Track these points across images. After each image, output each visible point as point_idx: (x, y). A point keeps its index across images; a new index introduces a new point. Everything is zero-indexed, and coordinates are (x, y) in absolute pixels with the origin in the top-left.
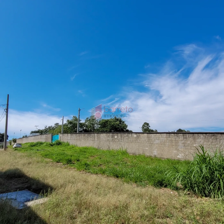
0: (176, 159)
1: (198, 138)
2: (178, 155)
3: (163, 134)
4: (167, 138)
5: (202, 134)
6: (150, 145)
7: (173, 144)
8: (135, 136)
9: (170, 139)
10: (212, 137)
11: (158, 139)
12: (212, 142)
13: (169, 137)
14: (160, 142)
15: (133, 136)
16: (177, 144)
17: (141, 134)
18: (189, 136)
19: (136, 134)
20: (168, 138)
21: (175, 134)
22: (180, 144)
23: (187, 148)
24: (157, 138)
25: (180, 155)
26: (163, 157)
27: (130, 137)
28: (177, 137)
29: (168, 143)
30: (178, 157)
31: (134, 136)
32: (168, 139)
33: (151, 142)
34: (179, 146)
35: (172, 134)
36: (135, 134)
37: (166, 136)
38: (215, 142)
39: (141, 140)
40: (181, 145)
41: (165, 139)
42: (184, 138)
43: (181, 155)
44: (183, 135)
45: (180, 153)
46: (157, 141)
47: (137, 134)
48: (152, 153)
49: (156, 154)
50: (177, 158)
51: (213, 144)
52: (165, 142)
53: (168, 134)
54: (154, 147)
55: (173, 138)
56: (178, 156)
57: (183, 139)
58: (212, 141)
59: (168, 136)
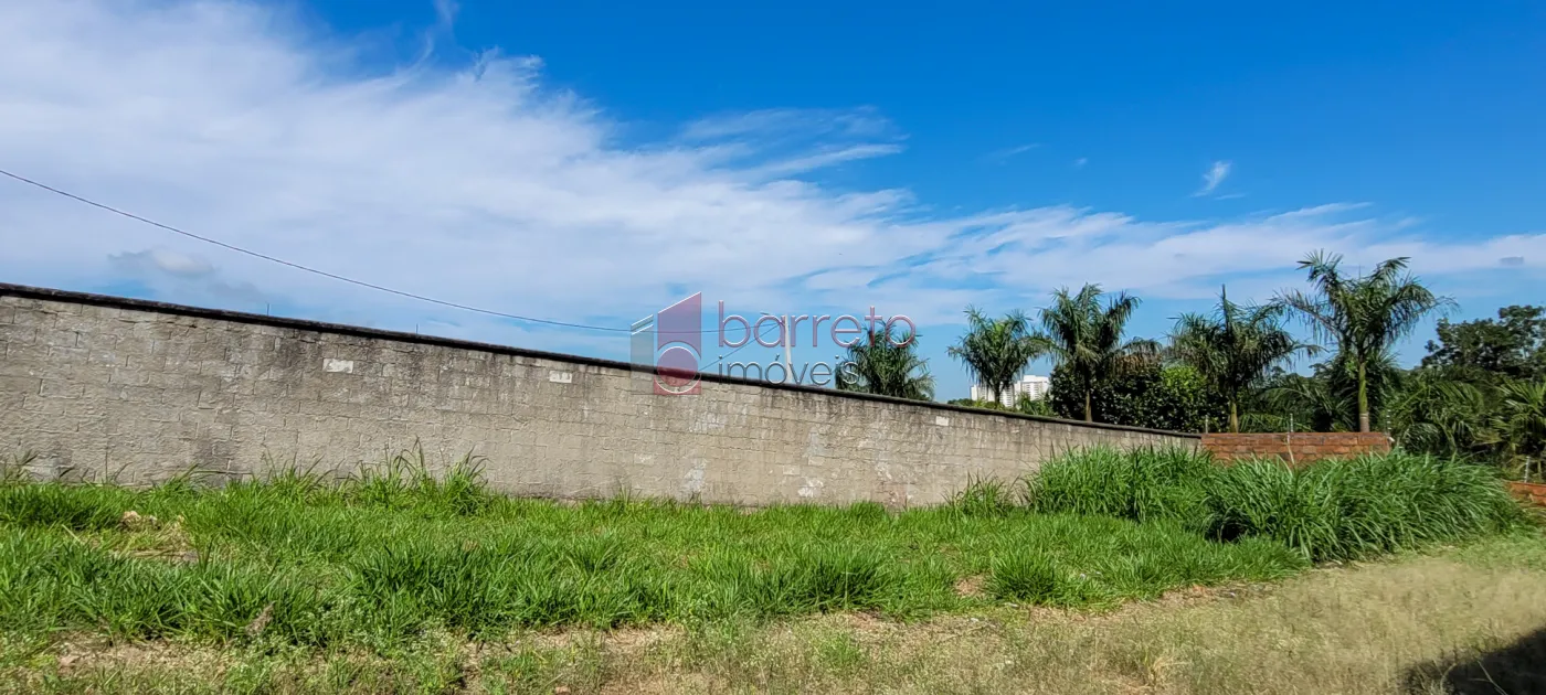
0: (794, 500)
1: (875, 418)
2: (802, 484)
3: (745, 388)
4: (763, 406)
5: (885, 405)
6: (669, 437)
7: (787, 437)
8: (566, 378)
9: (776, 413)
10: (911, 418)
11: (718, 407)
12: (909, 434)
13: (773, 407)
14: (727, 426)
15: (540, 375)
16: (803, 437)
17: (612, 371)
18: (847, 408)
19: (571, 366)
20: (769, 409)
21: (800, 393)
22: (815, 436)
23: (837, 453)
24: (715, 406)
25: (811, 485)
26: (736, 501)
27: (512, 380)
28: (806, 407)
29: (764, 433)
30: (802, 492)
31: (555, 377)
32: (768, 412)
33: (678, 425)
34: (808, 445)
35: (788, 394)
36: (559, 365)
37: (758, 397)
38: (916, 434)
39: (610, 408)
40: (817, 441)
41: (755, 411)
42: (831, 413)
43: (814, 483)
44: (829, 402)
45: (811, 477)
46: (710, 421)
47: (582, 368)
48: (678, 483)
49: (698, 488)
50: (797, 499)
51: (911, 439)
52: (750, 428)
53: (769, 391)
54: (693, 452)
55: (787, 409)
56: (801, 488)
57: (825, 416)
58: (908, 430)
59: (770, 399)
